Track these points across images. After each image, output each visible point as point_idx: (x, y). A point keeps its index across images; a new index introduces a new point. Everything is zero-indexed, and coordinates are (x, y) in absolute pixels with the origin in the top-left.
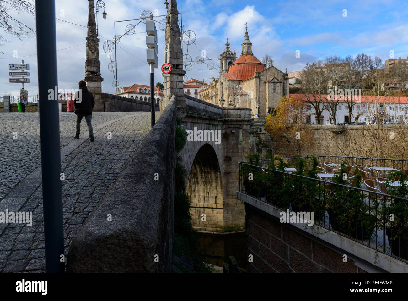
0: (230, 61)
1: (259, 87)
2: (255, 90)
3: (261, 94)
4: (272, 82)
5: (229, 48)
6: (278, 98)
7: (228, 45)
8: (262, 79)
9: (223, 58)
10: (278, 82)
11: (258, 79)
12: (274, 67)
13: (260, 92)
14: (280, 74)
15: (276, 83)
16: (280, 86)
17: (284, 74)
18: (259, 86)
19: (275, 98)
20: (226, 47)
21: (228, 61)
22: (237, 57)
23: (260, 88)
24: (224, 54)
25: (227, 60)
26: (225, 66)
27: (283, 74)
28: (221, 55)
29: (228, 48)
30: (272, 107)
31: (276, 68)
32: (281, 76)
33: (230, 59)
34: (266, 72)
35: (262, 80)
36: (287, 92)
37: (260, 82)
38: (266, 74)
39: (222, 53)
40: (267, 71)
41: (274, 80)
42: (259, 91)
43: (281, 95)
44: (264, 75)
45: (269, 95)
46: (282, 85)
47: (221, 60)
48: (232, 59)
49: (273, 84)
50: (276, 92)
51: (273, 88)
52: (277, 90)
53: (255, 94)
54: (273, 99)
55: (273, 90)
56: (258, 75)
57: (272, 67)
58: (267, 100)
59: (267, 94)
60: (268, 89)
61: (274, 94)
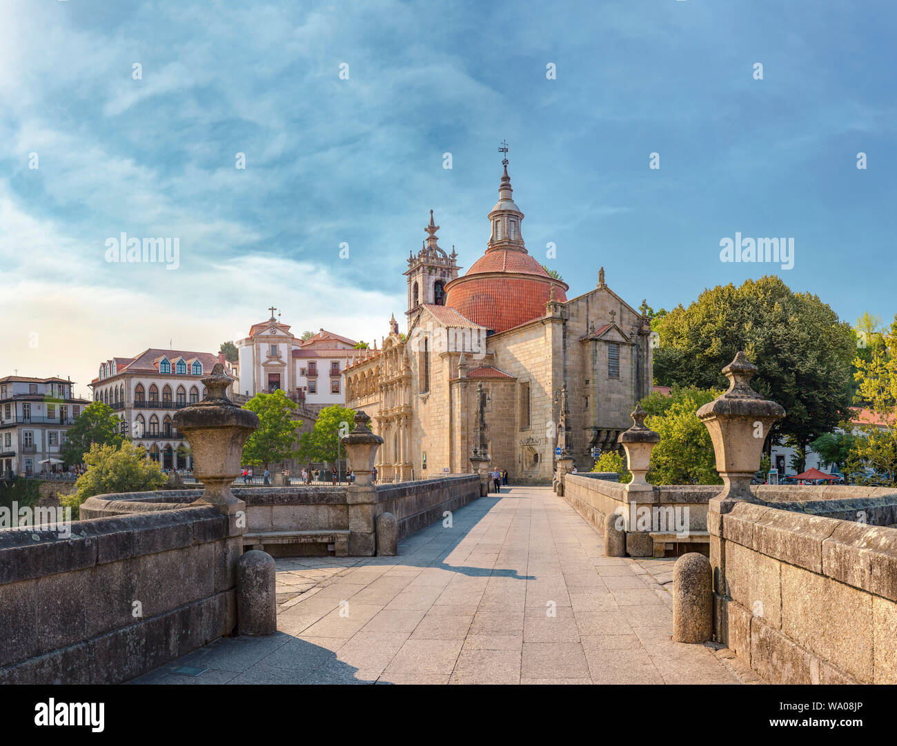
0: (438, 277)
1: (562, 354)
2: (551, 365)
3: (568, 379)
4: (606, 342)
5: (436, 239)
7: (432, 229)
8: (571, 329)
9: (418, 269)
10: (623, 344)
11: (561, 326)
12: (610, 292)
13: (565, 371)
14: (626, 316)
15: (618, 344)
16: (629, 356)
17: (638, 316)
18: (562, 350)
19: (614, 396)
20: (428, 235)
21: (433, 278)
22: (459, 268)
23: (565, 359)
24: (419, 256)
25: (430, 274)
26: (425, 293)
27: (636, 318)
28: (411, 261)
29: (433, 239)
30: (605, 426)
31: (615, 296)
32: (629, 324)
33: (439, 272)
34: (585, 304)
35: (571, 332)
36: (648, 378)
37: (564, 337)
38: (585, 312)
39: (416, 254)
40: (587, 302)
41: (610, 333)
42: (562, 370)
43: (633, 385)
44: (578, 316)
45: (595, 385)
46: (635, 353)
47: (410, 273)
48: (444, 272)
49: (607, 347)
50: (618, 375)
51: (608, 360)
52: (620, 369)
53: (551, 378)
54: (609, 400)
55: (609, 366)
56: (558, 314)
57: (604, 287)
58: (587, 403)
59: (587, 382)
60: (594, 362)
61: (611, 380)
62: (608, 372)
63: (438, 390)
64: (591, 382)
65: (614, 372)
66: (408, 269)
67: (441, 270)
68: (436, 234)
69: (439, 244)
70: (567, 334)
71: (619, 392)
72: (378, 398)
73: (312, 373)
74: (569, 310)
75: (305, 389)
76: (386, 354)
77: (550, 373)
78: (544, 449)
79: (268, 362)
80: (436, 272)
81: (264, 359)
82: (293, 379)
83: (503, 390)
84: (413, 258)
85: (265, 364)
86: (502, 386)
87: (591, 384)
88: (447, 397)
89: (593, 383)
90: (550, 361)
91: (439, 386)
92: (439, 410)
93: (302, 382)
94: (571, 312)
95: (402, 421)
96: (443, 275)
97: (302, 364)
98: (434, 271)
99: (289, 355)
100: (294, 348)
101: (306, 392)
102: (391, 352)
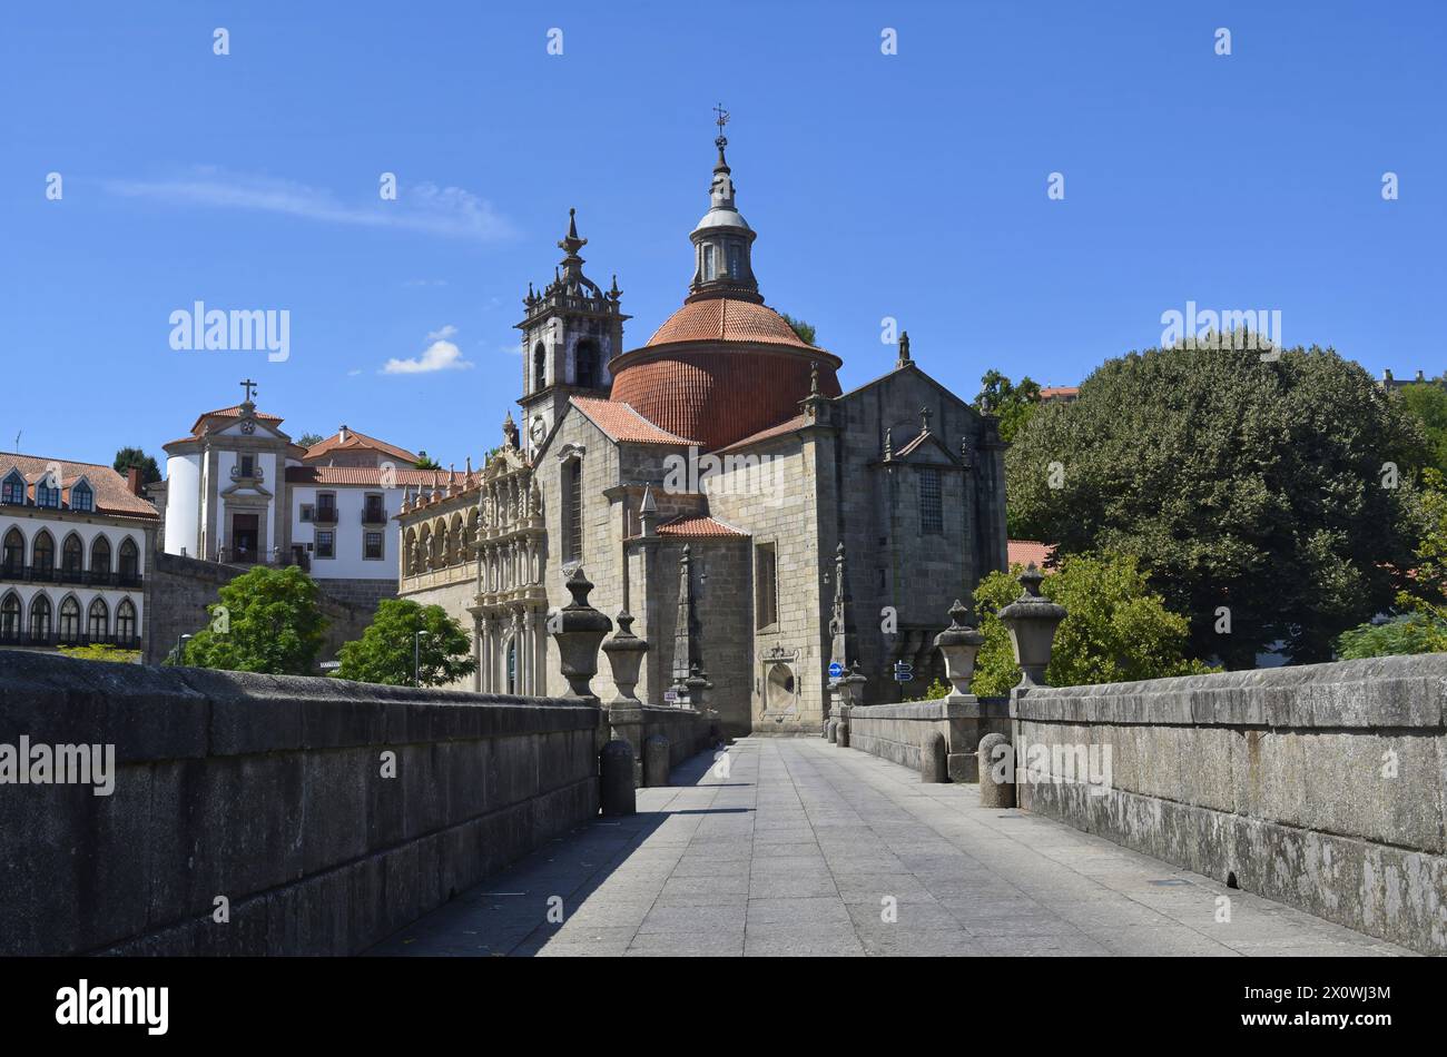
0: (585, 335)
1: (834, 491)
4: (917, 467)
5: (580, 261)
6: (949, 566)
7: (573, 244)
8: (849, 445)
9: (545, 319)
10: (948, 468)
11: (832, 441)
12: (920, 375)
14: (951, 416)
15: (940, 469)
16: (959, 491)
17: (976, 417)
18: (834, 484)
19: (933, 566)
20: (564, 255)
21: (573, 338)
23: (840, 499)
24: (548, 294)
25: (567, 329)
26: (559, 364)
27: (970, 419)
29: (574, 263)
30: (918, 621)
33: (586, 326)
34: (874, 400)
35: (852, 451)
37: (839, 459)
38: (876, 415)
40: (880, 396)
41: (922, 451)
42: (836, 520)
43: (968, 544)
44: (862, 422)
45: (898, 546)
46: (971, 483)
47: (529, 326)
48: (597, 325)
49: (918, 476)
50: (940, 527)
51: (920, 499)
52: (944, 515)
53: (815, 534)
54: (924, 573)
55: (923, 510)
56: (827, 418)
57: (910, 369)
58: (883, 579)
59: (883, 542)
60: (895, 505)
61: (927, 537)
62: (920, 521)
63: (599, 558)
64: (889, 540)
65: (932, 522)
66: (526, 317)
67: (591, 321)
68: (580, 253)
69: (586, 271)
70: (844, 454)
71: (943, 558)
72: (476, 571)
73: (325, 513)
74: (846, 412)
75: (310, 547)
76: (493, 486)
77: (813, 527)
78: (805, 668)
79: (234, 489)
80: (580, 325)
81: (225, 481)
82: (285, 527)
83: (724, 557)
84: (535, 296)
85: (227, 493)
86: (723, 551)
87: (890, 546)
88: (618, 571)
89: (894, 543)
90: (814, 505)
91: (602, 550)
92: (602, 596)
93: (304, 533)
94: (849, 414)
95: (526, 616)
96: (594, 330)
97: (305, 496)
98: (576, 324)
99: (277, 478)
100: (289, 463)
101: (311, 553)
102: (503, 483)
